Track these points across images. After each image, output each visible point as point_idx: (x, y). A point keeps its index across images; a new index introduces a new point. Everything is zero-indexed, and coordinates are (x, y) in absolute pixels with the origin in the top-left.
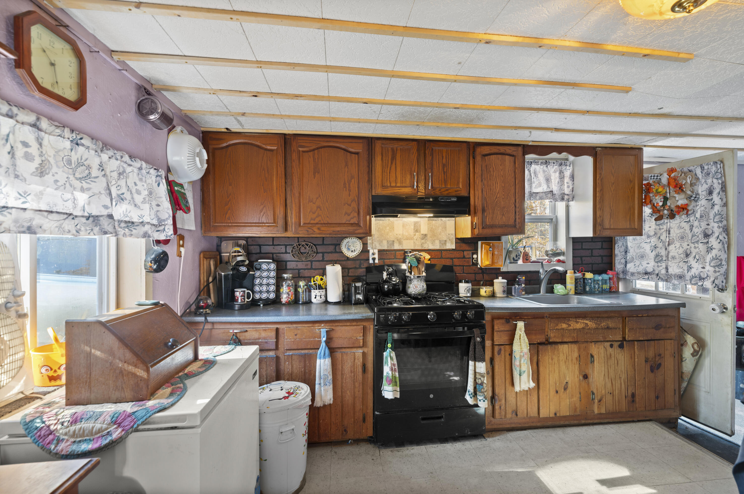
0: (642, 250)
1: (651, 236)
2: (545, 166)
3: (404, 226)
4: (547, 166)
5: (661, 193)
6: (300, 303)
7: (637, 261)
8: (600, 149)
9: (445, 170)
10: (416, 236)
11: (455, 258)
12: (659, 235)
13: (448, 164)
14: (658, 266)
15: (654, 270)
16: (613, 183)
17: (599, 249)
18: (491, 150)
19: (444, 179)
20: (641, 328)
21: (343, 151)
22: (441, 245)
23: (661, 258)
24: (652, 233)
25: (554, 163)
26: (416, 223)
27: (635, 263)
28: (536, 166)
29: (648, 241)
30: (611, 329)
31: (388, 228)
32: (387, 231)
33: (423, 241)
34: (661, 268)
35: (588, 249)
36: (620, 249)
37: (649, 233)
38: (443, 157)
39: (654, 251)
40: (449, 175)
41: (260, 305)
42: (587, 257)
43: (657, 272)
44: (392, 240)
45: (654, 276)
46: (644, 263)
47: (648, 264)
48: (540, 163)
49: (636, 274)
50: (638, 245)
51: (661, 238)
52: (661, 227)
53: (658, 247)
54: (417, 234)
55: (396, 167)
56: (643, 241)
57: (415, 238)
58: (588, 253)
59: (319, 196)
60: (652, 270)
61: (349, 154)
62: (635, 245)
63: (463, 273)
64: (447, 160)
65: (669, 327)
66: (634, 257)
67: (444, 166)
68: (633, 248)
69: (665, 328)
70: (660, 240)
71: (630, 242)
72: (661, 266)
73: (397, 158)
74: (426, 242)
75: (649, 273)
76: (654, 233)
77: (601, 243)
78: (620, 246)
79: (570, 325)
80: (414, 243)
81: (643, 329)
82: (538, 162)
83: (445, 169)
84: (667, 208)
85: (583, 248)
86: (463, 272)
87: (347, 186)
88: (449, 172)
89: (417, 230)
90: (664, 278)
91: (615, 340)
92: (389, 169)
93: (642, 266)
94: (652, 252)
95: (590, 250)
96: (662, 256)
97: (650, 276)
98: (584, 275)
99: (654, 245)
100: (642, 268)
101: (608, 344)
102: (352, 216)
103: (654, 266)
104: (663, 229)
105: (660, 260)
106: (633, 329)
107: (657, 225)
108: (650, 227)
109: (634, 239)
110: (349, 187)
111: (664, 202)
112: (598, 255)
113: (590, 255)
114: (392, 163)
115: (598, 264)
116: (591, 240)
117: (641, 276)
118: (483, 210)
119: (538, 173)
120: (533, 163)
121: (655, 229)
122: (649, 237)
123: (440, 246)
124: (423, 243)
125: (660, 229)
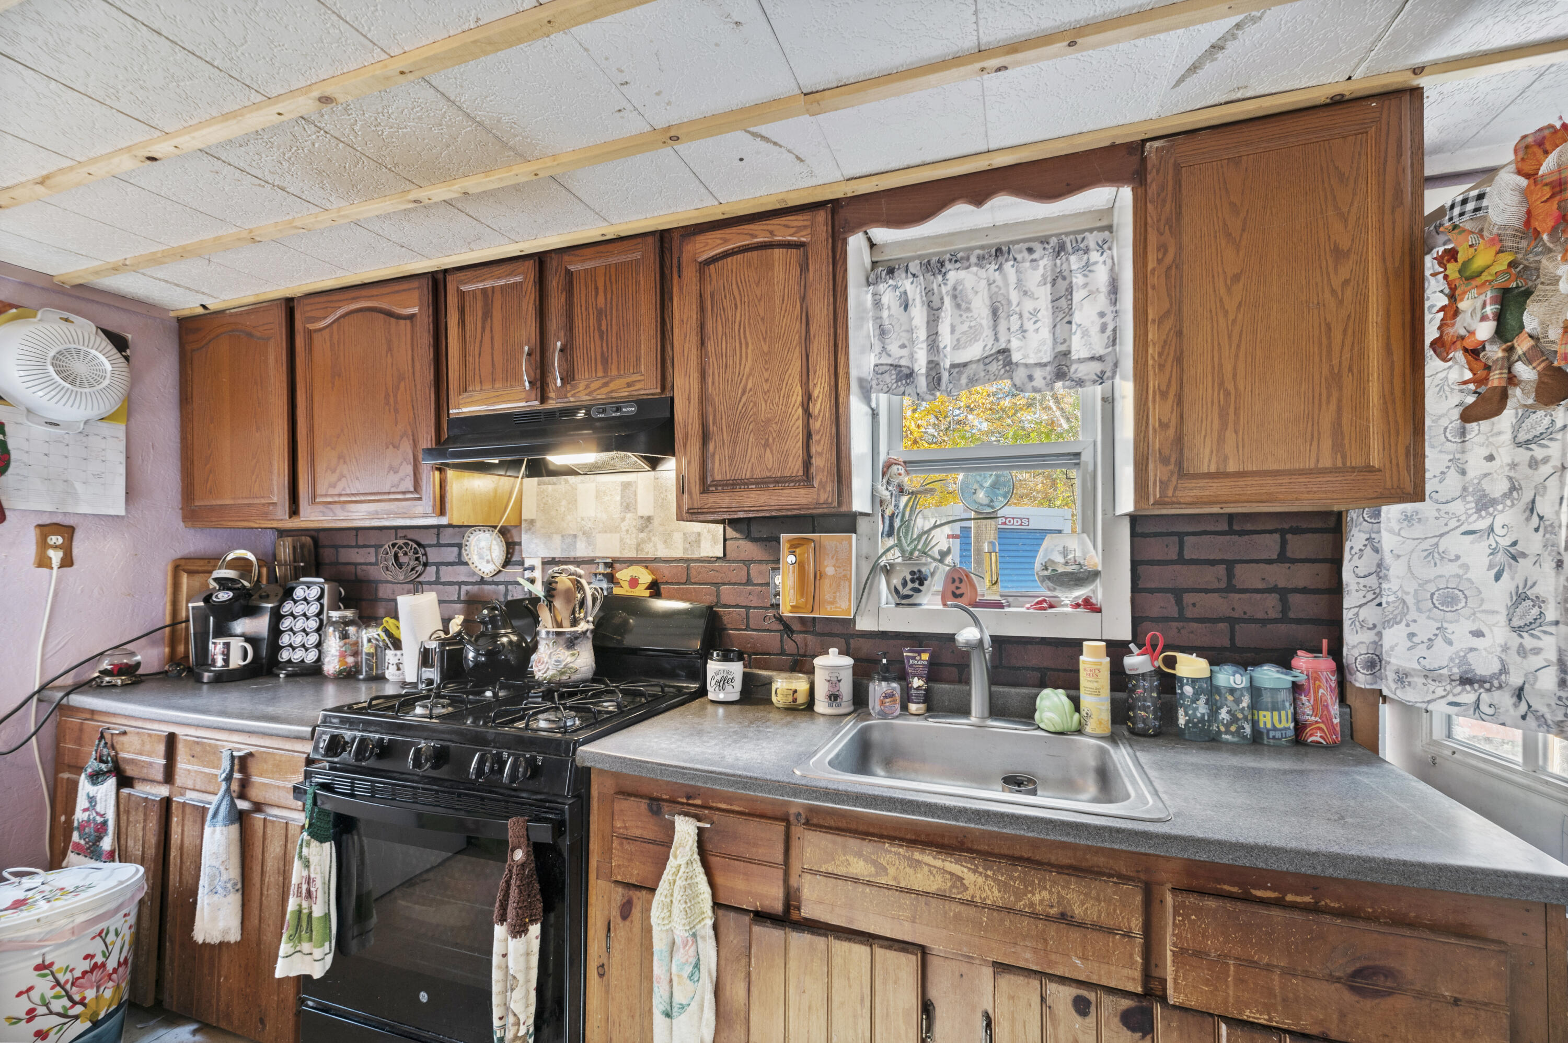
0: (1451, 569)
1: (1493, 502)
2: (994, 266)
3: (599, 495)
4: (1000, 268)
5: (1485, 277)
6: (361, 677)
7: (1422, 619)
8: (1157, 144)
9: (604, 328)
10: (626, 523)
11: (724, 584)
12: (1527, 496)
13: (612, 308)
14: (1522, 652)
15: (1504, 670)
16: (1236, 278)
17: (1269, 562)
18: (726, 241)
19: (602, 354)
20: (1253, 964)
21: (382, 316)
22: (688, 546)
23: (1535, 612)
24: (1499, 487)
25: (1030, 250)
26: (626, 486)
27: (1413, 628)
28: (962, 274)
29: (1483, 524)
30: (1081, 925)
31: (564, 503)
32: (563, 509)
33: (642, 535)
34: (1535, 661)
35: (1212, 563)
36: (1356, 561)
37: (1486, 485)
38: (597, 289)
39: (1506, 576)
40: (614, 339)
41: (278, 676)
42: (1206, 591)
43: (1515, 680)
44: (572, 532)
45: (1505, 699)
46: (1460, 631)
47: (1478, 634)
48: (973, 259)
49: (1420, 681)
50: (1426, 545)
51: (1540, 508)
52: (1539, 453)
53: (1524, 555)
54: (629, 515)
55: (492, 338)
56: (1453, 523)
57: (624, 529)
58: (1213, 576)
59: (342, 430)
60: (1495, 667)
61: (393, 320)
62: (1411, 544)
63: (748, 628)
64: (609, 296)
65: (1456, 1002)
66: (1410, 600)
67: (600, 313)
68: (1404, 560)
69: (1420, 995)
70: (1535, 520)
71: (1391, 531)
72: (1537, 651)
73: (495, 313)
74: (650, 539)
75: (1482, 681)
76: (1504, 486)
77: (1277, 537)
78: (1356, 550)
79: (885, 869)
80: (621, 540)
81: (1269, 968)
82: (968, 259)
83: (604, 323)
84: (1523, 345)
85: (1187, 555)
86: (748, 626)
87: (392, 400)
88: (614, 331)
89: (628, 506)
90: (1548, 716)
91: (1104, 982)
92: (477, 344)
93: (1450, 643)
94: (1498, 577)
95: (1222, 569)
96: (1539, 601)
97: (1485, 697)
98: (1171, 662)
99: (1505, 542)
100: (1450, 651)
101: (1062, 995)
102: (401, 474)
103: (1505, 649)
104: (1546, 460)
105: (1530, 619)
106: (1199, 954)
107: (1519, 445)
108: (1490, 458)
109: (1408, 519)
110: (396, 402)
111: (1500, 318)
112: (1260, 586)
113: (1223, 585)
114: (483, 328)
115: (1264, 622)
116: (1225, 527)
117: (1440, 692)
118: (705, 437)
119: (971, 295)
120: (948, 266)
121: (1513, 466)
122: (1485, 507)
123: (685, 550)
124: (643, 541)
125: (1534, 464)
